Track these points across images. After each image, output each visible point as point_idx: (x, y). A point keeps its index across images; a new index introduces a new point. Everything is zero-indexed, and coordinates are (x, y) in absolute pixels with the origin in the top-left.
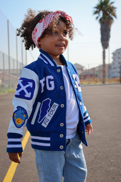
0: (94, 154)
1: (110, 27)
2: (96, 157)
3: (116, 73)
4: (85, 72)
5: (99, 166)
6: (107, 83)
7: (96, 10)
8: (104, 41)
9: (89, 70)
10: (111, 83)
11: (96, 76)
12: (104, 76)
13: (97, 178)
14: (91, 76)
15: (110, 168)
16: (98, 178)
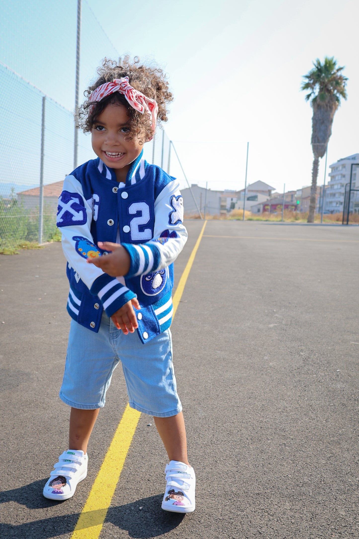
0: (301, 353)
1: (333, 115)
2: (305, 360)
3: (334, 204)
4: (275, 198)
5: (313, 378)
6: (316, 222)
7: (307, 81)
8: (319, 142)
9: (283, 196)
10: (323, 223)
11: (296, 207)
12: (312, 208)
13: (312, 400)
14: (286, 207)
15: (336, 384)
16: (313, 402)
